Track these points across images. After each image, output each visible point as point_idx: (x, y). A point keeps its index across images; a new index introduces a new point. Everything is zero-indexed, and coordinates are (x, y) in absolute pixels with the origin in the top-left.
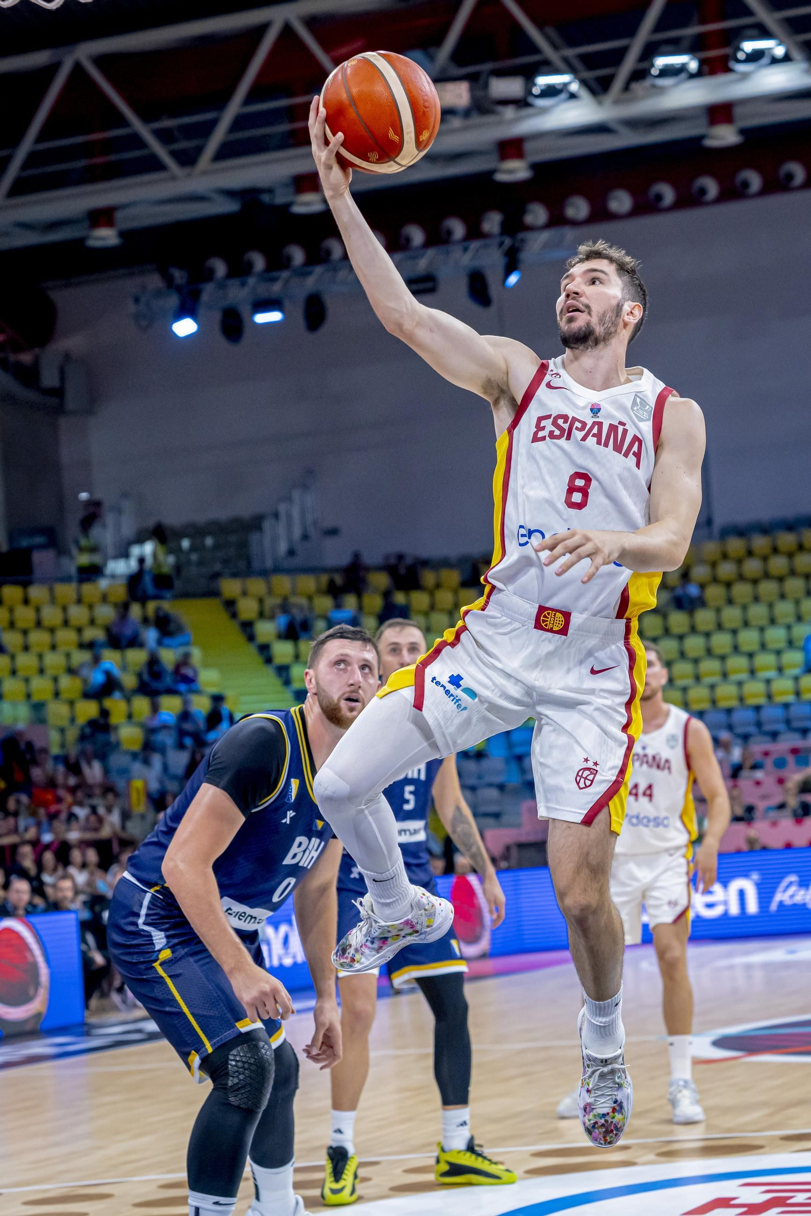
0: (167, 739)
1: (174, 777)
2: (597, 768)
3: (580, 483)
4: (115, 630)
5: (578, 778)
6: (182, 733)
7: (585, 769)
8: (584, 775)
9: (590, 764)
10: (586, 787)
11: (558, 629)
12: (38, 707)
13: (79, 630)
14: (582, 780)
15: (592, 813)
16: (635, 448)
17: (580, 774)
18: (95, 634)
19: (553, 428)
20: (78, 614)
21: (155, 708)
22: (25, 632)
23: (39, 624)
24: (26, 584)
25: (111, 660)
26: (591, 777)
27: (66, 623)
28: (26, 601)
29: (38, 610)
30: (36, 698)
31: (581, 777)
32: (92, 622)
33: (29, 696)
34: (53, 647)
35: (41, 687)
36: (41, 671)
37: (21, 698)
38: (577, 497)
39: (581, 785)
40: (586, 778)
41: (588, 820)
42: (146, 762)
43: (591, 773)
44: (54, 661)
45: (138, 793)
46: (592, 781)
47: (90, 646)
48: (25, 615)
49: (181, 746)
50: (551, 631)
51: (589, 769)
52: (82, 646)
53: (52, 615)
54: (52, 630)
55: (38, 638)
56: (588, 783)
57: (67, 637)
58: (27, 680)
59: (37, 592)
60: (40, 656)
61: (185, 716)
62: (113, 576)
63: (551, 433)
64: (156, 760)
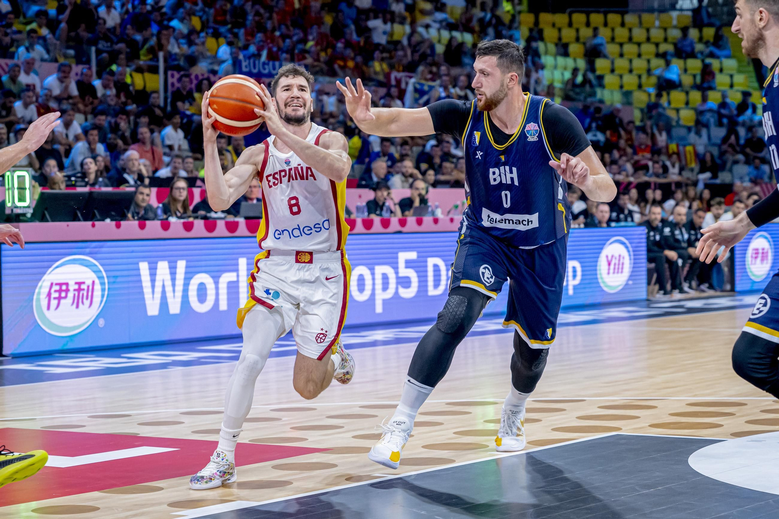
0: (711, 119)
1: (714, 145)
2: (327, 333)
3: (293, 202)
4: (679, 45)
5: (317, 338)
6: (720, 116)
7: (321, 334)
8: (320, 337)
9: (324, 332)
10: (321, 342)
11: (307, 261)
12: (627, 94)
13: (657, 45)
14: (319, 339)
15: (322, 355)
16: (310, 173)
17: (318, 336)
18: (668, 48)
19: (274, 180)
20: (657, 34)
21: (705, 99)
22: (621, 45)
23: (630, 39)
24: (623, 14)
25: (677, 65)
26: (324, 338)
27: (648, 39)
28: (623, 24)
29: (630, 30)
30: (626, 88)
31: (319, 337)
32: (666, 40)
33: (621, 87)
34: (639, 56)
35: (630, 81)
36: (631, 71)
37: (617, 88)
38: (295, 209)
39: (319, 341)
40: (321, 338)
41: (320, 358)
42: (698, 133)
43: (324, 336)
44: (639, 64)
45: (690, 154)
46: (324, 340)
47: (663, 56)
48: (621, 34)
49: (720, 124)
50: (304, 262)
51: (323, 334)
52: (658, 55)
53: (639, 34)
54: (639, 44)
55: (629, 49)
56: (322, 340)
57: (648, 49)
58: (621, 76)
59: (630, 19)
60: (631, 61)
61: (723, 105)
62: (681, 10)
63: (274, 183)
64: (704, 132)
